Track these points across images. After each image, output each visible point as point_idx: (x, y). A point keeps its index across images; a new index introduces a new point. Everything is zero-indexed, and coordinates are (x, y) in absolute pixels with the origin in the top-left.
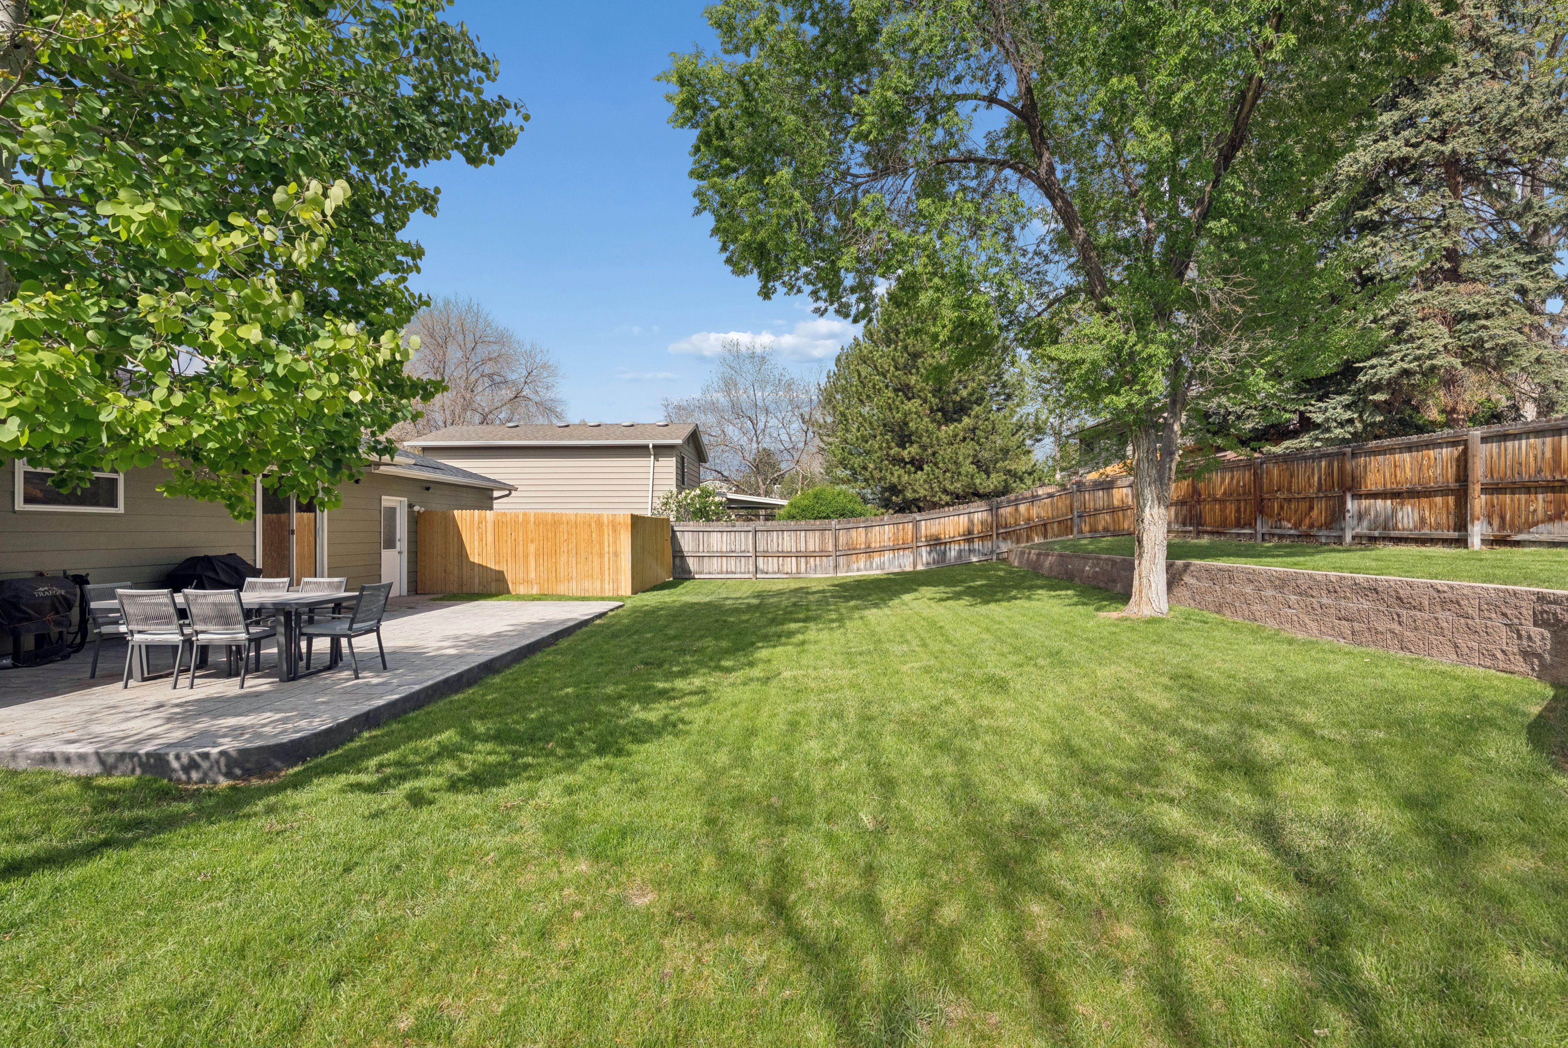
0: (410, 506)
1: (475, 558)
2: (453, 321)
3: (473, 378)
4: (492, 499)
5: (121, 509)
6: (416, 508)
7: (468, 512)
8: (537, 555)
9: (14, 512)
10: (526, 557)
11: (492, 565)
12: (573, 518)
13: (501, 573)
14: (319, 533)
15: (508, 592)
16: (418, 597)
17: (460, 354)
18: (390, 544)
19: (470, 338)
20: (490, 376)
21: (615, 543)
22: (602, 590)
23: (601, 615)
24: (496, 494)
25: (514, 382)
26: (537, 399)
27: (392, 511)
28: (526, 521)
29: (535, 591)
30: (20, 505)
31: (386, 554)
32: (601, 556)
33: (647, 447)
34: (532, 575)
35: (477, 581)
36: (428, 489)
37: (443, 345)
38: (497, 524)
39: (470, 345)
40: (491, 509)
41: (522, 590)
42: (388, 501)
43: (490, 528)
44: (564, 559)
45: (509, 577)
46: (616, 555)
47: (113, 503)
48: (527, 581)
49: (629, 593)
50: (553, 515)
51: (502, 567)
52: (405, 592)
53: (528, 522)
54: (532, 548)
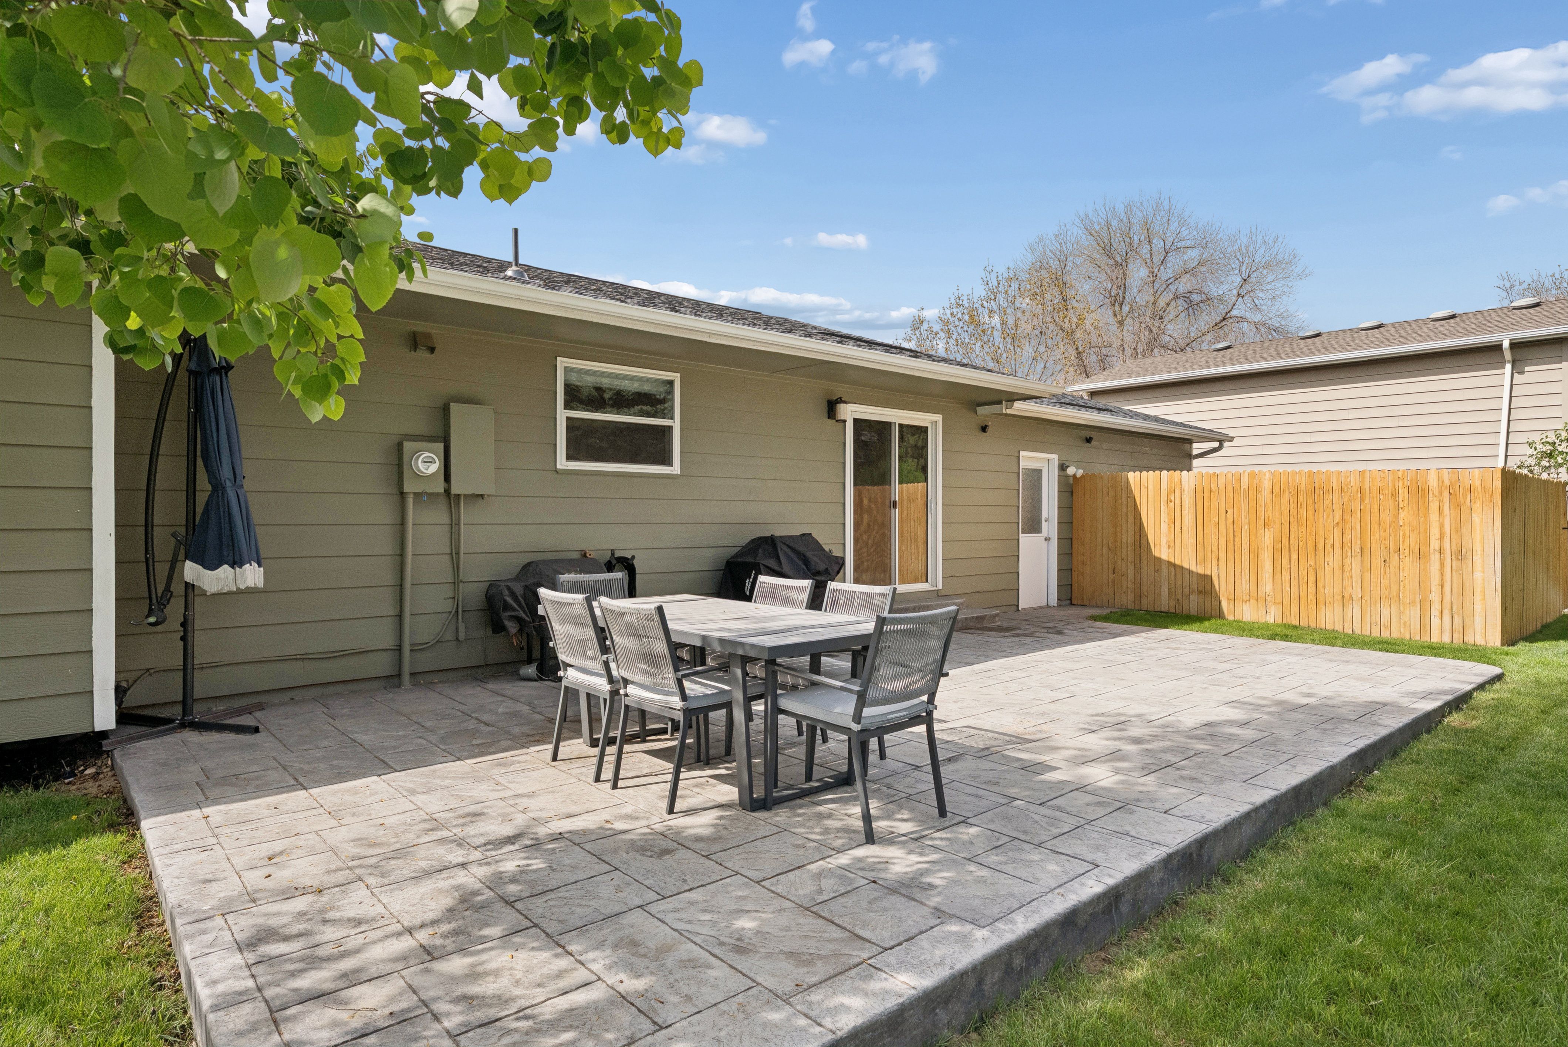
0: (1063, 467)
1: (1162, 552)
2: (1136, 228)
3: (1162, 303)
4: (1190, 457)
5: (676, 468)
6: (1071, 471)
7: (1149, 476)
8: (1277, 551)
9: (556, 471)
10: (1256, 553)
11: (1191, 564)
12: (1354, 481)
13: (1206, 579)
14: (932, 506)
15: (1221, 615)
16: (1072, 611)
17: (1144, 272)
18: (1034, 526)
19: (1158, 243)
20: (1186, 297)
21: (1458, 530)
22: (1425, 625)
23: (1460, 702)
24: (1198, 448)
25: (1221, 299)
26: (1257, 318)
27: (1035, 475)
28: (1256, 487)
29: (1272, 617)
30: (562, 462)
31: (1026, 540)
32: (1421, 555)
33: (1497, 348)
34: (1268, 588)
35: (1165, 591)
36: (1089, 440)
37: (1122, 265)
38: (1200, 494)
39: (1157, 259)
40: (1189, 469)
41: (1246, 613)
42: (1029, 459)
43: (1188, 501)
44: (1333, 560)
45: (1223, 588)
46: (1460, 555)
47: (666, 460)
48: (1255, 597)
49: (1495, 640)
50: (1312, 475)
51: (1211, 570)
52: (1054, 601)
53: (1258, 490)
54: (1267, 538)
